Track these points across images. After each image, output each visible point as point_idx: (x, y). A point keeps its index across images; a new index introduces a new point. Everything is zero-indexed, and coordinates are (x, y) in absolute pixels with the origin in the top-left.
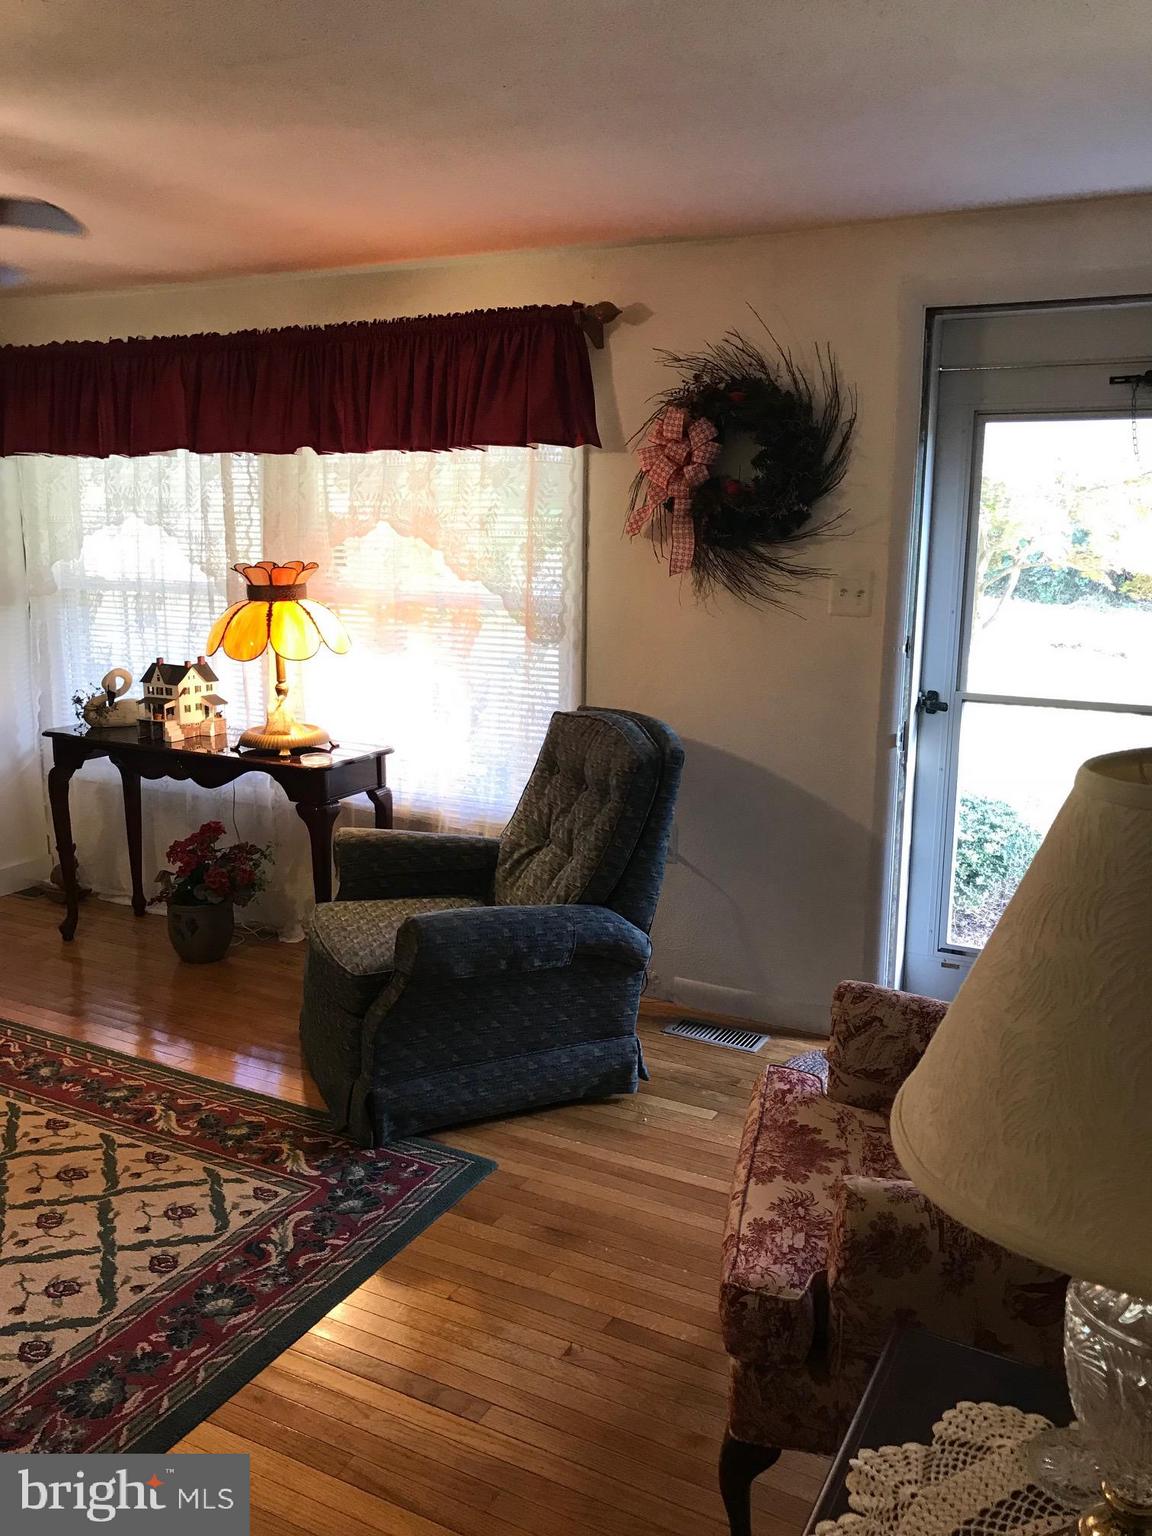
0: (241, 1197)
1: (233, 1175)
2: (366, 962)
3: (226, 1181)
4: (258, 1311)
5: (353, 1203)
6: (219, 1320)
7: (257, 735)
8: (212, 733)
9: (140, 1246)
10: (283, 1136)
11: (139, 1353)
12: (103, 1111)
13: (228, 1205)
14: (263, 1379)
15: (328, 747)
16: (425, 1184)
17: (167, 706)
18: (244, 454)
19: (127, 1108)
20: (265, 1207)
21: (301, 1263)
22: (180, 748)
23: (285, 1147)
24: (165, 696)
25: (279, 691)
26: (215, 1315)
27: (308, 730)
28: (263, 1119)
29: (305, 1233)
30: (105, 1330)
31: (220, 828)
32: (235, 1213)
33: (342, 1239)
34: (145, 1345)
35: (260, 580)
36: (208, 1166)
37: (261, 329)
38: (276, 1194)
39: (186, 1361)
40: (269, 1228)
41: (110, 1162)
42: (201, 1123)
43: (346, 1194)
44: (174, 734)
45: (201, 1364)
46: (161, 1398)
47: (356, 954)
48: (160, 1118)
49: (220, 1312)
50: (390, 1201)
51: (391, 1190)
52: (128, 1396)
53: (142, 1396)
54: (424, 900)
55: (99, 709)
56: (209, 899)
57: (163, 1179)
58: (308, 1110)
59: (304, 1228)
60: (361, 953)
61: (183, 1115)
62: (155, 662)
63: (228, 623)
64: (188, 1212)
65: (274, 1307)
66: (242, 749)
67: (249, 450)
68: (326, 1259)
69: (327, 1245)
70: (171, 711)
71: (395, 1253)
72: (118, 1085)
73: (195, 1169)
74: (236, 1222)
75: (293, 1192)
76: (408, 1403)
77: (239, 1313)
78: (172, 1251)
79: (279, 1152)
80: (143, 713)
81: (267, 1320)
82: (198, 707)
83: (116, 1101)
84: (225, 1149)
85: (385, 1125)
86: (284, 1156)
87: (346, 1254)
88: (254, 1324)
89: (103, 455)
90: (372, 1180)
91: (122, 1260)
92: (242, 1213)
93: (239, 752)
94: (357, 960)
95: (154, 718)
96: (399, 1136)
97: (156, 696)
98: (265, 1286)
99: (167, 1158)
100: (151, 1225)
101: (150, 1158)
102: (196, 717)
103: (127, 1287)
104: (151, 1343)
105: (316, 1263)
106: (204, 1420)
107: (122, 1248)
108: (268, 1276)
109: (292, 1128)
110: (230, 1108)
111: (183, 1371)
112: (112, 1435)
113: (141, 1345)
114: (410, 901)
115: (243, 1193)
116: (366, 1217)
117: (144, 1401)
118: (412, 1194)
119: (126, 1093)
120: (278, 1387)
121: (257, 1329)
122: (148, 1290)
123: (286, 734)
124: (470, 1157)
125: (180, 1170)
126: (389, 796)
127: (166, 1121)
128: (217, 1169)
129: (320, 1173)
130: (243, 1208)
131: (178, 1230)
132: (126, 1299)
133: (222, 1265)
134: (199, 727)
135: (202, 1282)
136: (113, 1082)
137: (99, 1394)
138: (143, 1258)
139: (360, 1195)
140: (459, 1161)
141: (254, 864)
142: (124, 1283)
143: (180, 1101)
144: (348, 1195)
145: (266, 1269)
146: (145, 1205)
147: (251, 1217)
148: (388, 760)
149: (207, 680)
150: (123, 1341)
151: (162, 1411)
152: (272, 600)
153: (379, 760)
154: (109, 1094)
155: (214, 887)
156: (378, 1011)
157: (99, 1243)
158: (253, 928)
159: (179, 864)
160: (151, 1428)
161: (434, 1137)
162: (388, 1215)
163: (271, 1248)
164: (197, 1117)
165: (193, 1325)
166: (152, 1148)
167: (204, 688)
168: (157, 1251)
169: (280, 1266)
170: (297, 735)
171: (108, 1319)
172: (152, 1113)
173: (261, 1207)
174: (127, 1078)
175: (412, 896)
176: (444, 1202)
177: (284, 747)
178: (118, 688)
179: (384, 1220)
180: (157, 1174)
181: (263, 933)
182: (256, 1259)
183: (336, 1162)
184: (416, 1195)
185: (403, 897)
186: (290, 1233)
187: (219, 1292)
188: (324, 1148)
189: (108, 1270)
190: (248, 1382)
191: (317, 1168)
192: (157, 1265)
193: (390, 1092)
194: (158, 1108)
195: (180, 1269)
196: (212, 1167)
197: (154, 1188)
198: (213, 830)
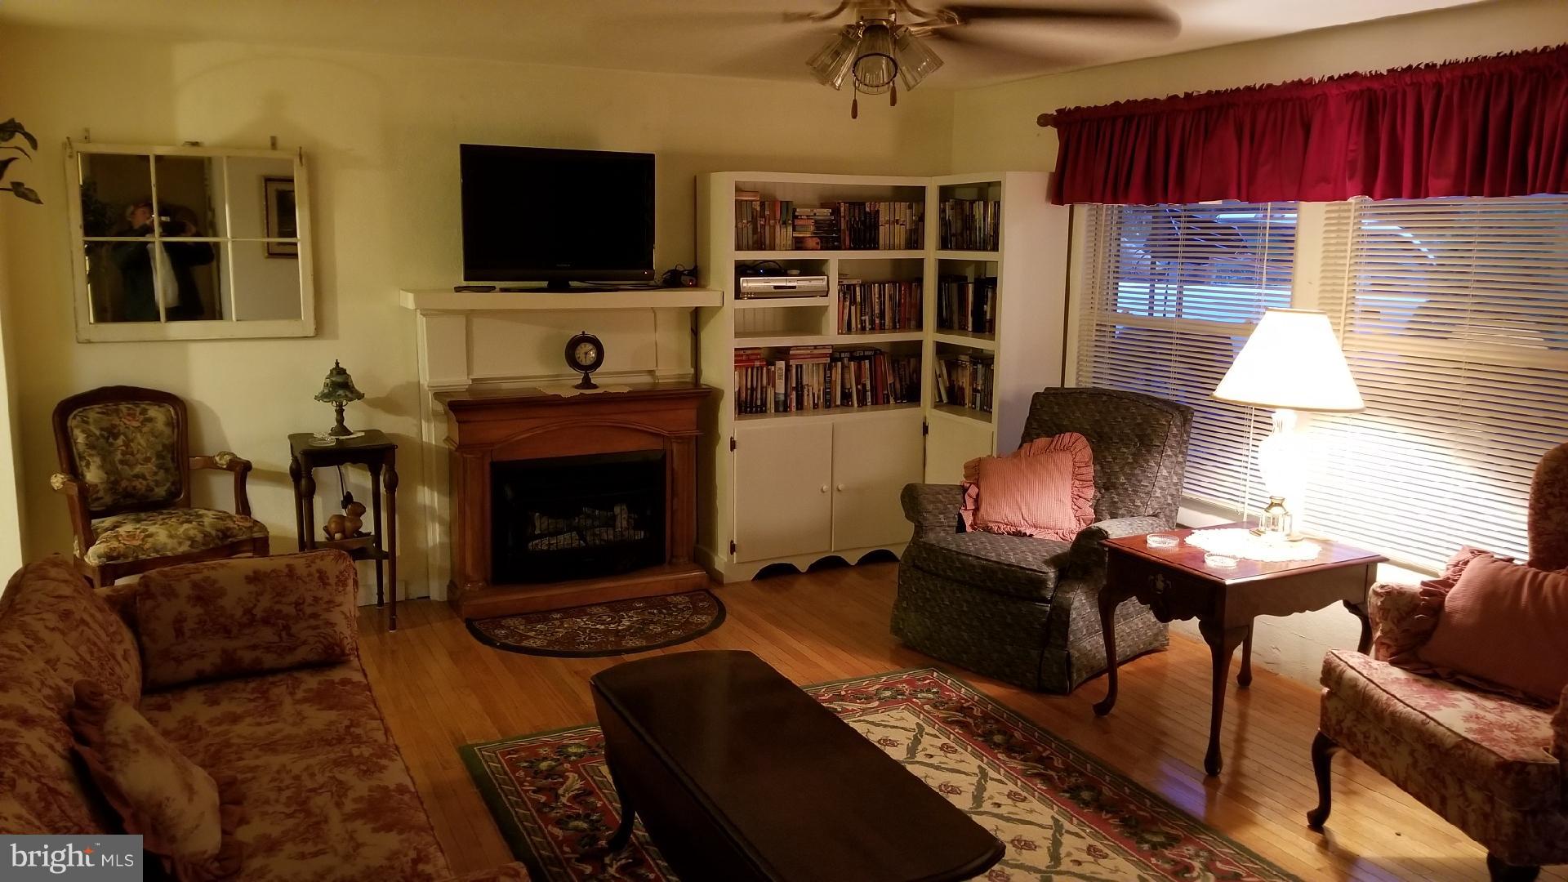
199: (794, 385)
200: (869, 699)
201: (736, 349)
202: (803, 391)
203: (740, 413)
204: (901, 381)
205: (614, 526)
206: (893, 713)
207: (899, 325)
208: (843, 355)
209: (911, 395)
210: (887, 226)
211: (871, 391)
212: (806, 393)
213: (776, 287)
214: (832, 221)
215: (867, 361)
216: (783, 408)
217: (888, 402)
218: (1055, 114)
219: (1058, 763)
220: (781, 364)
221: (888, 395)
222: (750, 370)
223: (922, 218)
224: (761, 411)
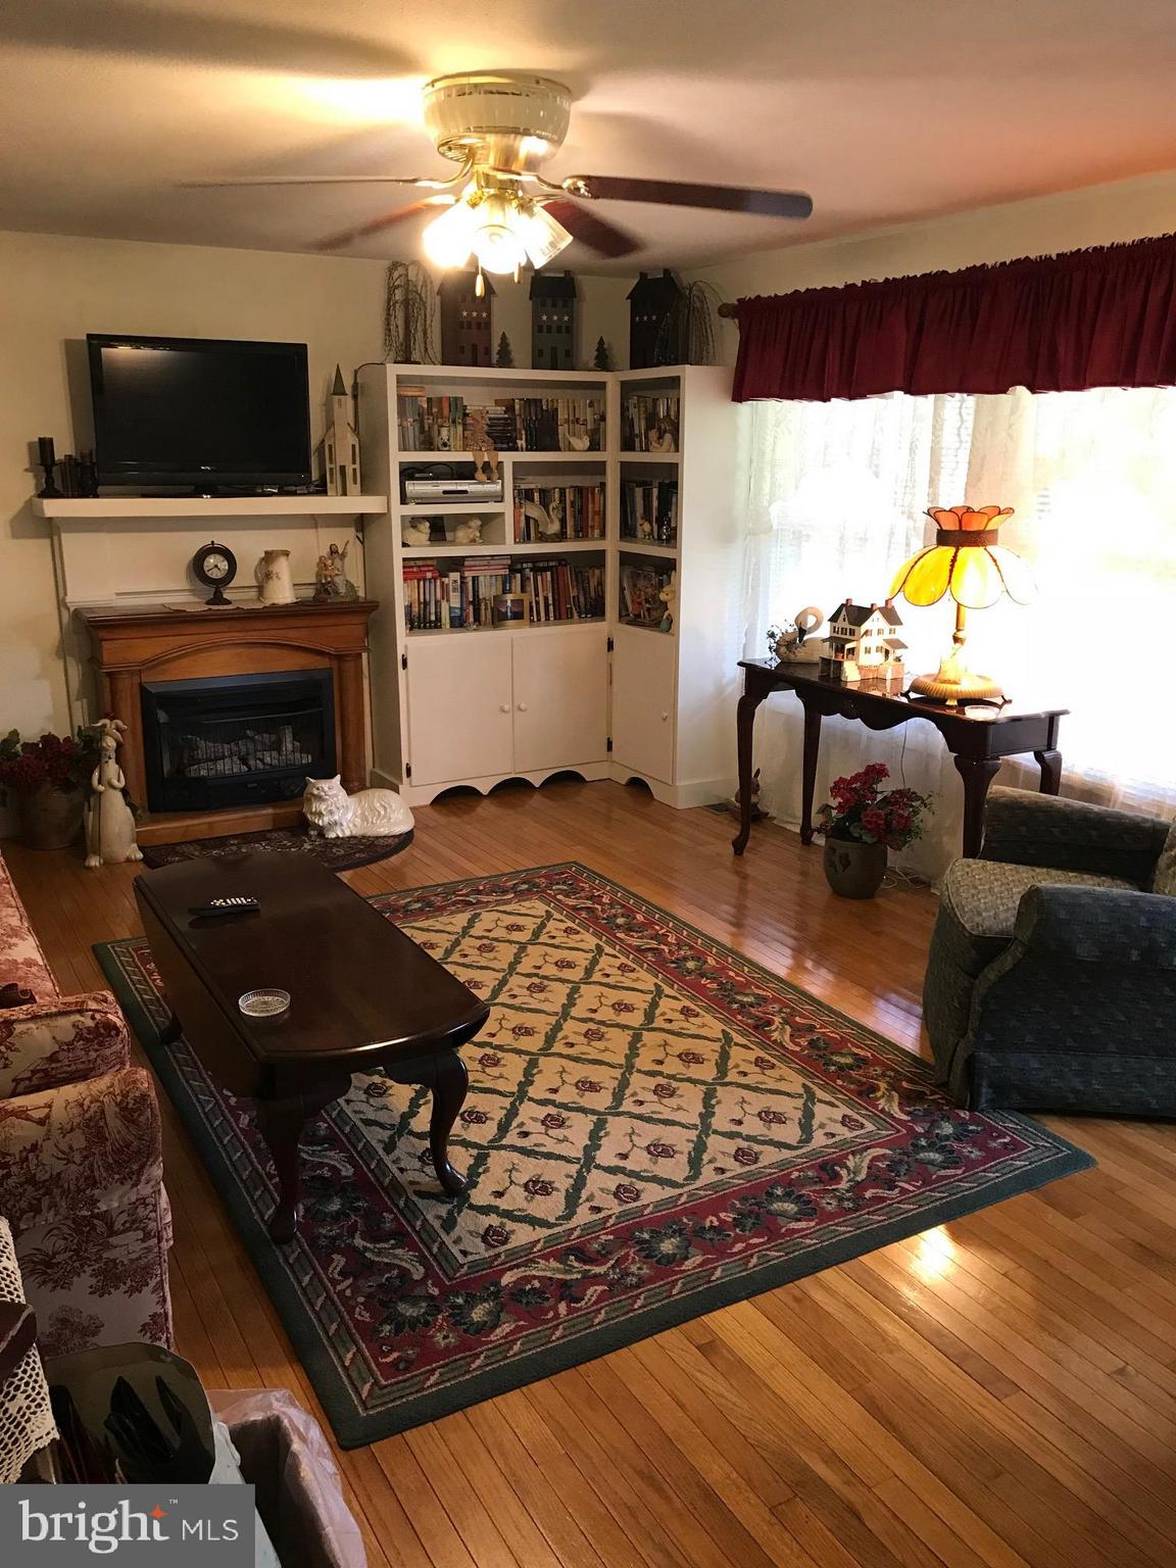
0: (830, 1119)
1: (828, 1098)
2: (987, 924)
3: (820, 1101)
4: (817, 1224)
5: (933, 1156)
6: (781, 1221)
7: (928, 682)
8: (889, 676)
9: (731, 1135)
10: (884, 1075)
11: (708, 1224)
12: (729, 1010)
13: (815, 1123)
14: (805, 1283)
15: (999, 701)
16: (1012, 1159)
17: (848, 646)
18: (958, 395)
19: (751, 1013)
20: (848, 1135)
21: (868, 1194)
22: (855, 688)
23: (883, 1085)
24: (848, 637)
25: (956, 640)
26: (781, 1215)
27: (981, 681)
28: (869, 1055)
29: (879, 1169)
30: (685, 1196)
31: (884, 770)
32: (821, 1132)
33: (914, 1186)
34: (714, 1219)
35: (950, 525)
36: (807, 1083)
37: (990, 263)
38: (862, 1126)
39: (744, 1245)
40: (848, 1154)
41: (724, 1056)
42: (812, 1044)
43: (929, 1146)
44: (851, 674)
45: (756, 1253)
46: (715, 1268)
47: (980, 914)
48: (776, 1030)
49: (783, 1214)
50: (971, 1164)
51: (976, 1154)
52: (689, 1256)
53: (701, 1260)
54: (1071, 874)
55: (789, 644)
56: (864, 837)
57: (765, 1083)
58: (914, 1057)
59: (880, 1164)
60: (984, 914)
61: (798, 1031)
62: (844, 602)
63: (913, 567)
64: (779, 1118)
65: (832, 1225)
66: (913, 695)
67: (961, 391)
68: (893, 1199)
69: (897, 1187)
70: (852, 651)
71: (961, 1214)
72: (748, 991)
73: (795, 1082)
74: (819, 1140)
75: (879, 1129)
76: (936, 1356)
77: (800, 1220)
78: (757, 1148)
79: (875, 1089)
80: (827, 652)
81: (824, 1235)
82: (879, 649)
83: (743, 1005)
84: (826, 1073)
85: (984, 1090)
86: (879, 1094)
87: (913, 1200)
88: (811, 1233)
89: (825, 399)
90: (958, 1140)
91: (713, 1142)
92: (826, 1134)
93: (908, 698)
94: (978, 919)
95: (836, 656)
96: (996, 1105)
97: (840, 636)
98: (830, 1204)
99: (773, 1066)
100: (745, 1120)
101: (759, 1062)
102: (876, 659)
103: (712, 1166)
104: (719, 1219)
105: (882, 1199)
106: (747, 1299)
107: (715, 1132)
108: (835, 1197)
109: (893, 1070)
110: (841, 1037)
111: (740, 1252)
112: (669, 1283)
113: (711, 1218)
114: (1054, 872)
115: (833, 1116)
116: (943, 1173)
117: (700, 1265)
118: (996, 1165)
119: (753, 999)
120: (819, 1296)
121: (812, 1239)
122: (728, 1174)
123: (955, 683)
124: (1069, 1147)
125: (781, 1080)
126: (1058, 760)
127: (781, 1034)
128: (815, 1088)
129: (909, 1118)
130: (828, 1130)
131: (765, 1131)
132: (708, 1175)
133: (796, 1174)
134: (877, 668)
135: (774, 1183)
136: (742, 988)
137: (668, 1246)
138: (731, 1146)
139: (941, 1150)
140: (1054, 1146)
141: (913, 811)
142: (710, 1162)
143: (797, 1019)
144: (931, 1147)
145: (835, 1190)
146: (744, 1101)
147: (834, 1140)
148: (1062, 721)
149: (891, 624)
150: (697, 1210)
151: (713, 1278)
152: (958, 546)
153: (1052, 719)
154: (739, 997)
155: (869, 827)
156: (991, 974)
157: (698, 1122)
158: (907, 874)
159: (839, 800)
160: (701, 1289)
161: (1036, 1117)
162: (965, 1178)
163: (844, 1172)
164: (809, 1038)
165: (758, 1216)
166: (762, 1054)
167: (887, 631)
168: (744, 1144)
169: (847, 1191)
170: (968, 686)
171: (691, 1187)
172: (770, 1023)
173: (845, 1133)
174: (758, 987)
175: (1058, 867)
176: (1027, 1182)
177: (952, 697)
178: (809, 626)
179: (960, 1180)
180: (761, 1078)
181: (916, 881)
182: (827, 1177)
183: (927, 1113)
184: (999, 1167)
185: (1048, 867)
186: (865, 1164)
187: (788, 1196)
188: (920, 1097)
189: (700, 1147)
190: (792, 1282)
191: (908, 1113)
192: (740, 1155)
193: (993, 1059)
194: (777, 1020)
195: (759, 1165)
196: (810, 1085)
197: (755, 1089)
198: (876, 772)
199: (471, 599)
200: (505, 892)
201: (404, 560)
202: (479, 605)
203: (411, 629)
204: (585, 594)
205: (279, 751)
206: (527, 904)
207: (581, 532)
208: (525, 565)
209: (596, 610)
210: (566, 425)
211: (554, 605)
212: (483, 607)
213: (445, 492)
214: (505, 419)
215: (549, 573)
216: (458, 623)
217: (572, 617)
218: (736, 303)
219: (671, 939)
220: (455, 576)
221: (571, 608)
222: (422, 583)
223: (603, 418)
224: (436, 627)
